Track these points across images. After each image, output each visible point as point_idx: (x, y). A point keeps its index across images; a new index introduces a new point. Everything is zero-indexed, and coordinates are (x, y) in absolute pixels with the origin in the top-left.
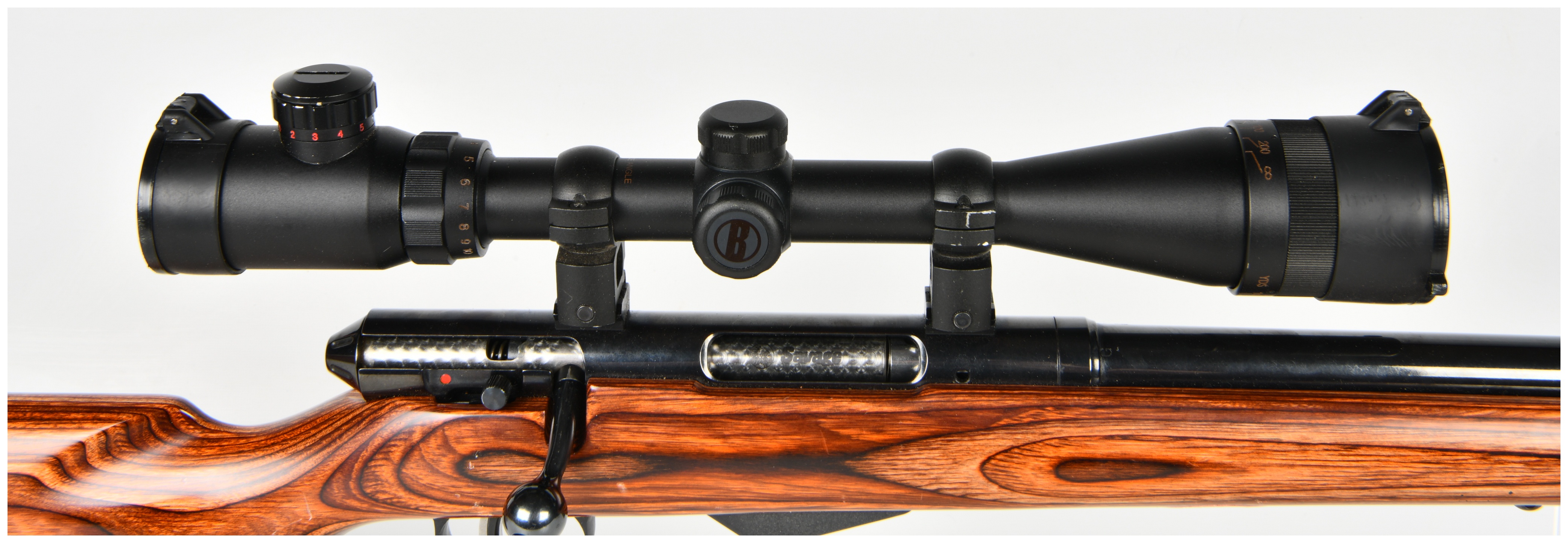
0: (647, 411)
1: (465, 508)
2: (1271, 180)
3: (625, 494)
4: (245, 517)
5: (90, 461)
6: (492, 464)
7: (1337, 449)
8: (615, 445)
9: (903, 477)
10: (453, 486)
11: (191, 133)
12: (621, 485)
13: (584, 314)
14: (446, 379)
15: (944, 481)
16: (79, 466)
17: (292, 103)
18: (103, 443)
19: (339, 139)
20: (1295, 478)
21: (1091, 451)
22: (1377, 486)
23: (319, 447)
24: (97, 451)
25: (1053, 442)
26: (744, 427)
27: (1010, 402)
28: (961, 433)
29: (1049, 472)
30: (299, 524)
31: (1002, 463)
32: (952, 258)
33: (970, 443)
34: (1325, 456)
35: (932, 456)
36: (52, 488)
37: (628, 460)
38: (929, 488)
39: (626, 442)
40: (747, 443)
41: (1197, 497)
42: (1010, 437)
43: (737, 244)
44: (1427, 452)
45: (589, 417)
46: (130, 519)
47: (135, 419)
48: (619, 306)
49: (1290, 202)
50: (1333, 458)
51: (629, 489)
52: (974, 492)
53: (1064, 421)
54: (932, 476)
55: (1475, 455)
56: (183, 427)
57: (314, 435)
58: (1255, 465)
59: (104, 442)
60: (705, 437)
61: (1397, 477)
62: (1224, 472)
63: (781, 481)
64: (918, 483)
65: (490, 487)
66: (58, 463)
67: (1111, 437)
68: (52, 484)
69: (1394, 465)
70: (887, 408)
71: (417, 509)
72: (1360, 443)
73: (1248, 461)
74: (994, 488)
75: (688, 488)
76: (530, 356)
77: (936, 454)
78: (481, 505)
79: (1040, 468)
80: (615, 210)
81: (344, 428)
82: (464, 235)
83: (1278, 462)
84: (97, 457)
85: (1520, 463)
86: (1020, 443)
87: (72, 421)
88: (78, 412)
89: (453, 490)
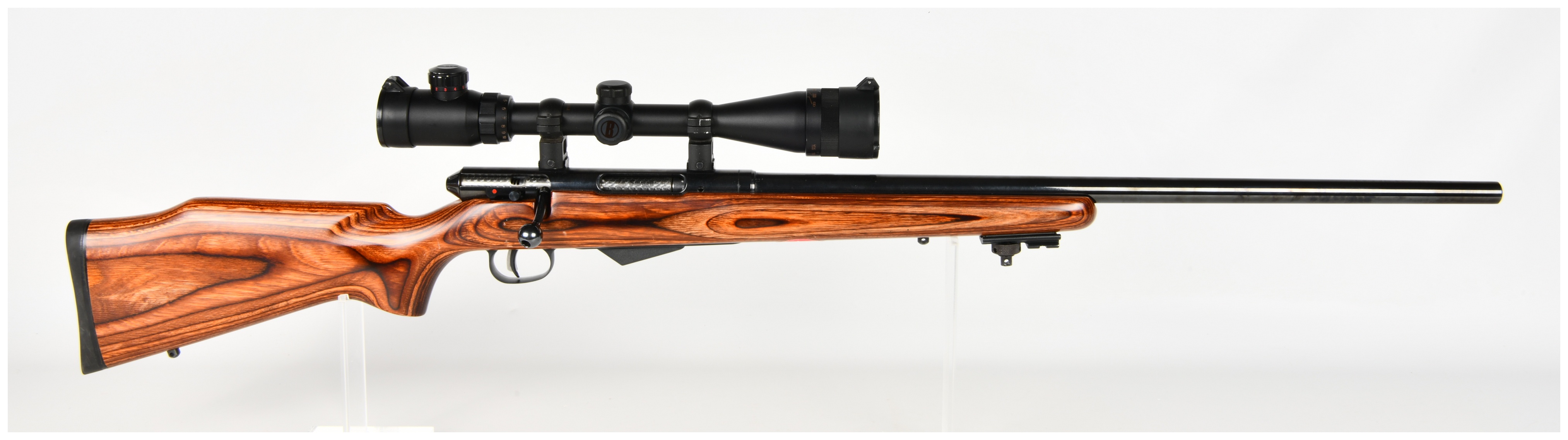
0: (575, 202)
1: (502, 243)
2: (814, 108)
3: (566, 237)
5: (351, 225)
6: (513, 223)
7: (843, 213)
8: (562, 216)
9: (676, 228)
10: (497, 233)
11: (396, 89)
12: (564, 232)
13: (550, 163)
14: (494, 192)
15: (692, 230)
16: (347, 226)
17: (437, 75)
19: (455, 91)
20: (827, 225)
21: (749, 216)
23: (443, 220)
24: (354, 221)
25: (734, 213)
26: (613, 208)
27: (718, 198)
28: (698, 210)
29: (733, 224)
30: (435, 251)
31: (715, 221)
32: (696, 141)
33: (702, 214)
34: (838, 216)
35: (687, 219)
37: (567, 222)
38: (687, 233)
39: (566, 214)
40: (614, 215)
41: (791, 235)
42: (718, 211)
43: (610, 131)
44: (875, 214)
45: (552, 204)
47: (369, 209)
48: (564, 162)
49: (822, 115)
50: (841, 217)
51: (568, 234)
52: (704, 234)
53: (739, 204)
54: (688, 228)
55: (894, 215)
56: (387, 214)
57: (441, 215)
58: (812, 220)
60: (598, 212)
62: (800, 223)
63: (629, 231)
64: (682, 231)
65: (512, 234)
66: (339, 225)
67: (757, 210)
68: (337, 233)
69: (864, 219)
70: (670, 200)
71: (482, 244)
72: (851, 211)
73: (809, 219)
74: (712, 232)
75: (591, 234)
76: (528, 184)
77: (689, 218)
78: (508, 241)
79: (730, 223)
80: (563, 122)
81: (453, 212)
82: (503, 129)
83: (821, 219)
84: (354, 224)
85: (908, 217)
86: (722, 213)
87: (344, 209)
88: (346, 206)
89: (497, 235)
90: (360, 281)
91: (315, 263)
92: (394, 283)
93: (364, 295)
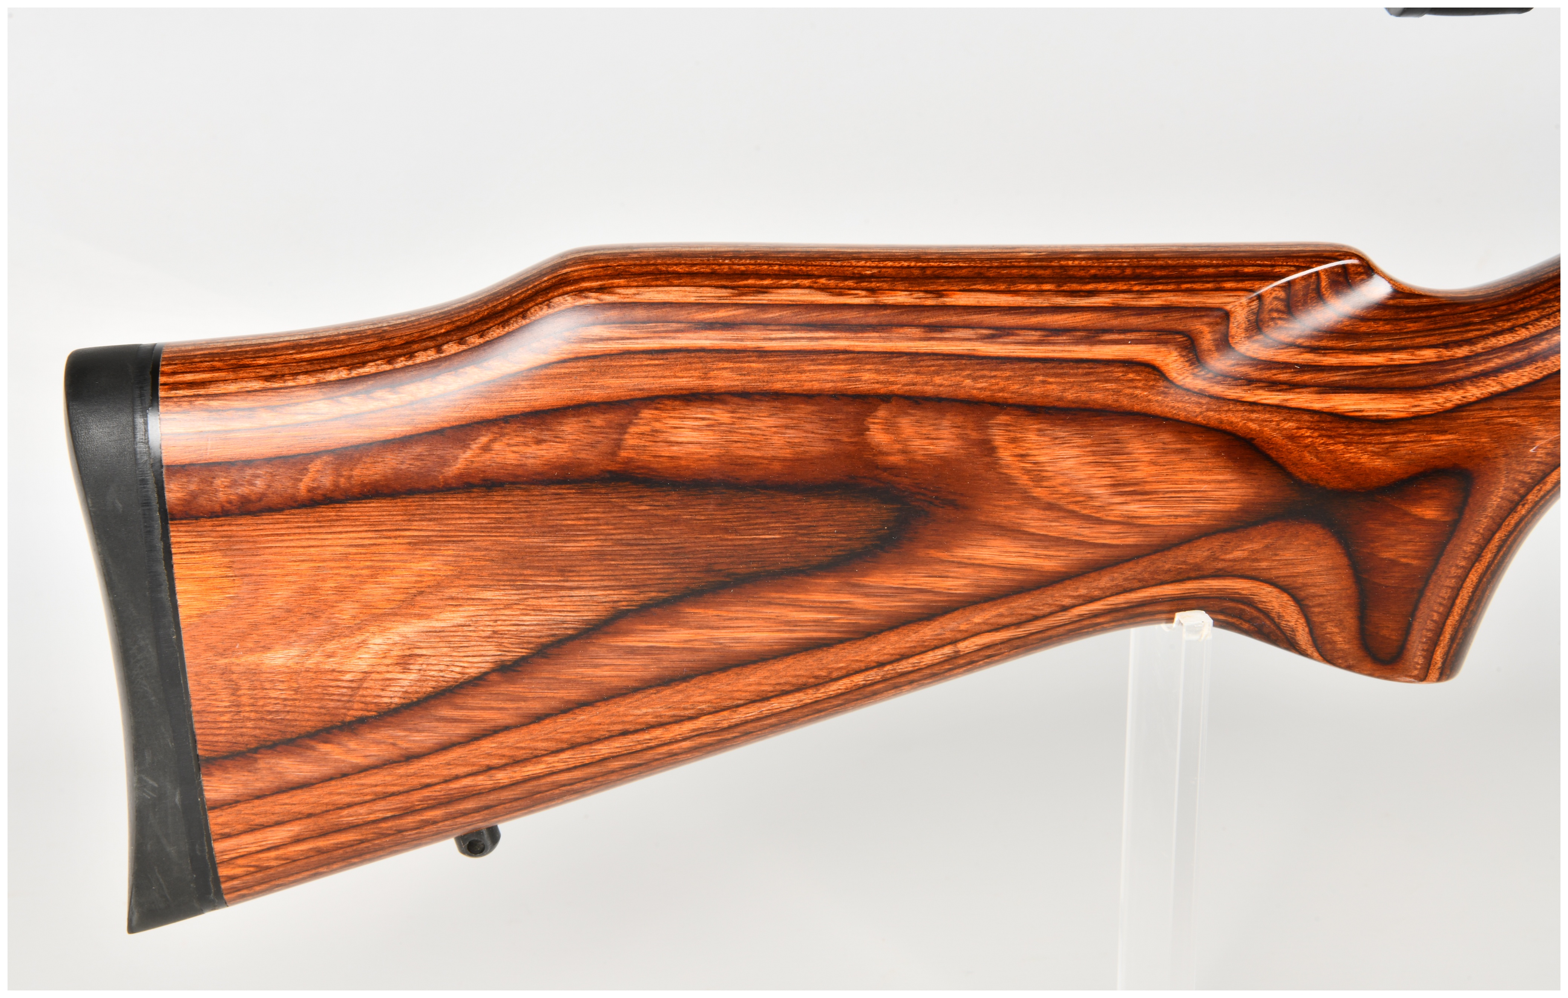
4: (1488, 424)
5: (1233, 341)
16: (1218, 348)
18: (1253, 313)
24: (1244, 326)
36: (1180, 383)
46: (1303, 431)
59: (1255, 311)
66: (1187, 346)
68: (1180, 378)
84: (1243, 335)
90: (1256, 560)
91: (1091, 497)
92: (1393, 563)
93: (1260, 610)
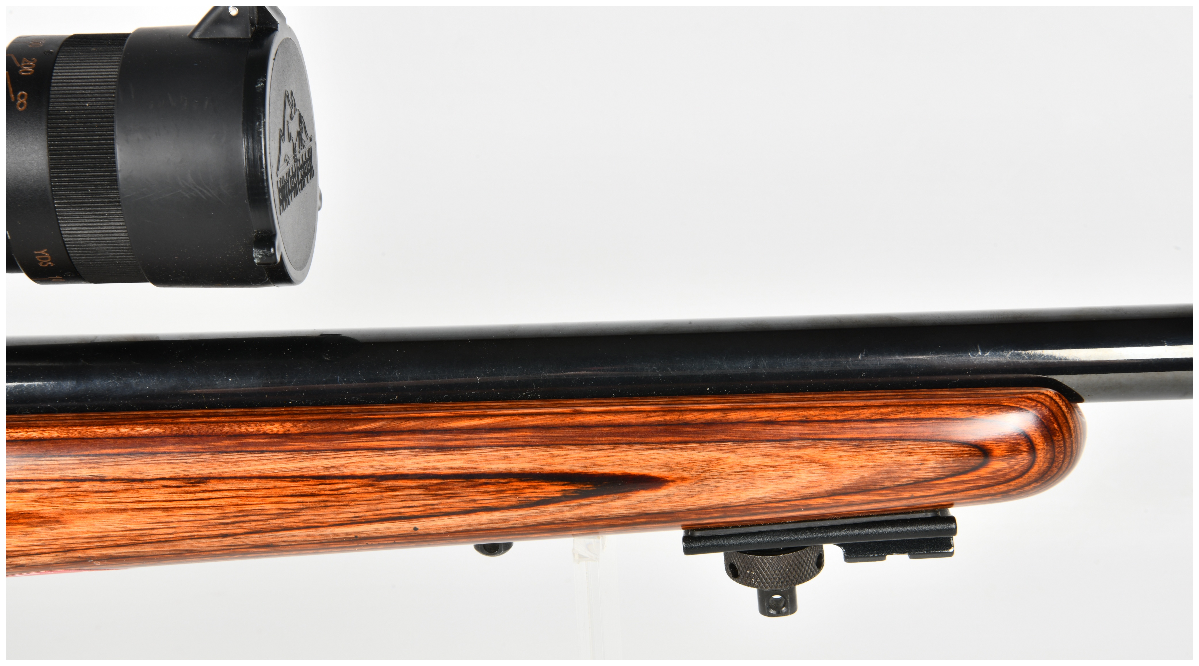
2: (25, 110)
7: (181, 484)
22: (242, 531)
34: (162, 495)
44: (298, 481)
49: (49, 141)
50: (175, 497)
55: (360, 482)
61: (265, 517)
62: (30, 525)
69: (256, 501)
72: (208, 476)
83: (104, 506)
85: (418, 487)
